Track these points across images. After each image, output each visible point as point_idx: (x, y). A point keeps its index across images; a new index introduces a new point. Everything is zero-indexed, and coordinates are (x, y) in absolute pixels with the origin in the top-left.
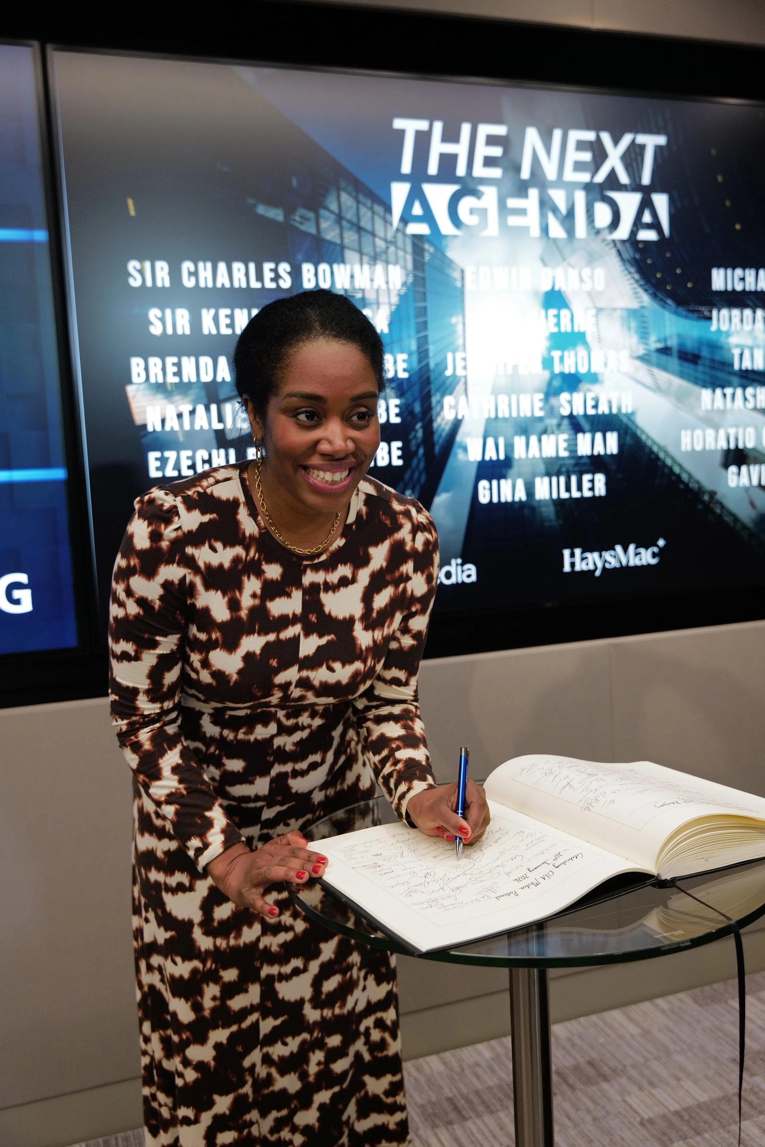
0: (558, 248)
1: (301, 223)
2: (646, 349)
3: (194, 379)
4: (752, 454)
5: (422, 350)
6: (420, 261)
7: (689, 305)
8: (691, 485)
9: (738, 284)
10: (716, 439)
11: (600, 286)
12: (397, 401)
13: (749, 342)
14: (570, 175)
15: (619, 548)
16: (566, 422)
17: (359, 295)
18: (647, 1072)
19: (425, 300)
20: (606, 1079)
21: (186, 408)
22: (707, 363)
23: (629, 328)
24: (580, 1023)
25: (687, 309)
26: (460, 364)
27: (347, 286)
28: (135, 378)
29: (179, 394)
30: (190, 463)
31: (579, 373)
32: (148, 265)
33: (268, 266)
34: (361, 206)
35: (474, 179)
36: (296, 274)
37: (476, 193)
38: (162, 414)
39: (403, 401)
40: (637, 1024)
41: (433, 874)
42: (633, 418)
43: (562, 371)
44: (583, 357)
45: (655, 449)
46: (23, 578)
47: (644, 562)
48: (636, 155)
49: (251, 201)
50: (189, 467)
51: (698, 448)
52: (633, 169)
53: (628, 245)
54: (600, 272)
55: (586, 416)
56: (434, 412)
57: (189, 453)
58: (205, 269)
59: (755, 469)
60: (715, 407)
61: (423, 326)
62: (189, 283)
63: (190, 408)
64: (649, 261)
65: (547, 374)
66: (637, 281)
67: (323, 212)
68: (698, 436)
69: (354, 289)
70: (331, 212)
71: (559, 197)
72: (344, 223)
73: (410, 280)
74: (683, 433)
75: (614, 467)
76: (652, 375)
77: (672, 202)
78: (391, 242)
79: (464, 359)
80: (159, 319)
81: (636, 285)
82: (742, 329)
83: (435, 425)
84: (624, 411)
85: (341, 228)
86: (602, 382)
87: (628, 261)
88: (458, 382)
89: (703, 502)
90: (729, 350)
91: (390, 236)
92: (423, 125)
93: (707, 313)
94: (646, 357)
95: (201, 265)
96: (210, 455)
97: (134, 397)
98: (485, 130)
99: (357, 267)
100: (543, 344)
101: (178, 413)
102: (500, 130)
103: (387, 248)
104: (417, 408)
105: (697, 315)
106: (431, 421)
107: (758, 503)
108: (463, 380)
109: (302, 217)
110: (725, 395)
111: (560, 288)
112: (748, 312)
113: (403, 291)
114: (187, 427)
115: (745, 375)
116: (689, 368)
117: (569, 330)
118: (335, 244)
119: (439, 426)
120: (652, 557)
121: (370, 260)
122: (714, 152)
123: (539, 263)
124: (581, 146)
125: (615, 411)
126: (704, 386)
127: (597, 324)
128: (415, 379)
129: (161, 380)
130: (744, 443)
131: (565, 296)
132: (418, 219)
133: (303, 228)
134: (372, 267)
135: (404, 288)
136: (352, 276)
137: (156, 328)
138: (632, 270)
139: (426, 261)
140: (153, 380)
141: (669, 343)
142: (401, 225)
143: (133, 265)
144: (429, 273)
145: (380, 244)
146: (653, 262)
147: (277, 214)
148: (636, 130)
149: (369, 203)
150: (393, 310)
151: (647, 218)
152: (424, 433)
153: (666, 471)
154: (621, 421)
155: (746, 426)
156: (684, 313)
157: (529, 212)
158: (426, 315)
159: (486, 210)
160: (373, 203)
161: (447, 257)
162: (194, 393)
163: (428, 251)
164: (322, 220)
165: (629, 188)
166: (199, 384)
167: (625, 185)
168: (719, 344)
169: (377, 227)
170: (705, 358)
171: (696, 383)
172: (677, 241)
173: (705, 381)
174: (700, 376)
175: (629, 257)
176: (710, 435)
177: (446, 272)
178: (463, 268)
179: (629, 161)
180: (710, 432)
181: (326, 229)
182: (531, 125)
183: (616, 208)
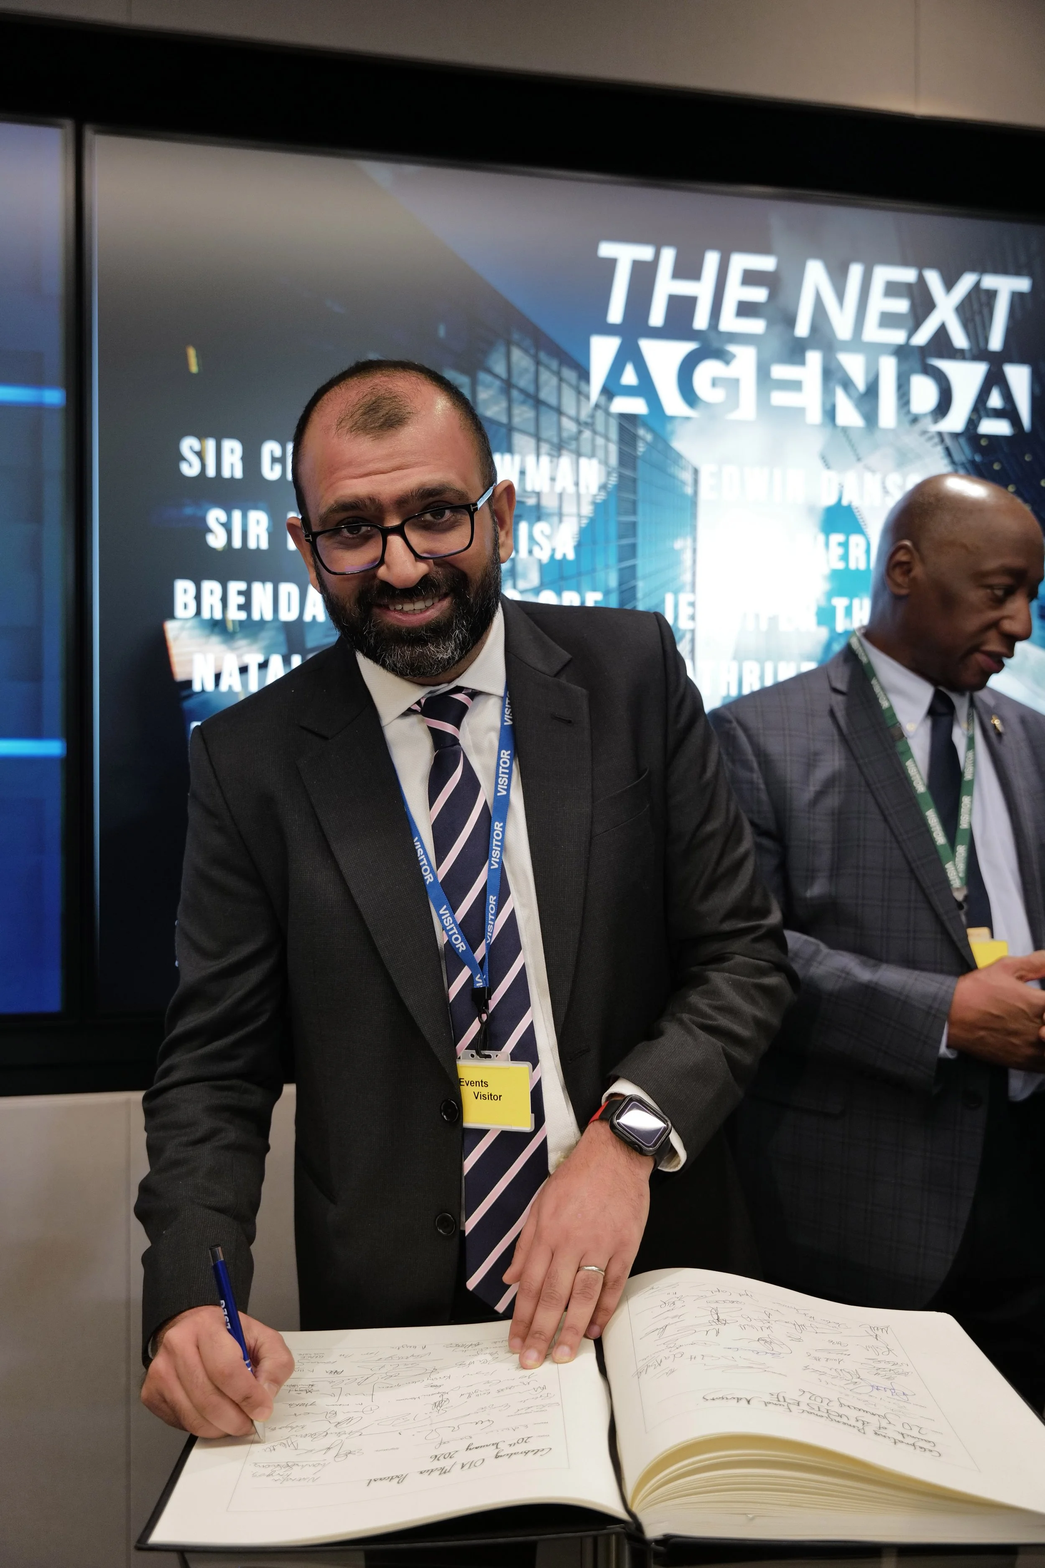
0: (850, 441)
3: (269, 616)
5: (625, 587)
6: (630, 453)
17: (531, 501)
19: (634, 512)
21: (253, 659)
26: (685, 611)
28: (179, 611)
29: (246, 637)
32: (211, 444)
34: (542, 369)
35: (720, 334)
37: (721, 355)
38: (216, 667)
48: (981, 305)
52: (975, 327)
53: (962, 441)
61: (630, 551)
62: (271, 473)
63: (261, 659)
64: (996, 467)
65: (823, 634)
67: (483, 376)
69: (525, 491)
70: (496, 376)
71: (854, 365)
72: (515, 393)
73: (613, 481)
77: (1036, 379)
78: (586, 424)
79: (693, 604)
80: (223, 525)
85: (510, 401)
87: (963, 465)
88: (682, 638)
91: (584, 415)
92: (645, 253)
97: (176, 638)
98: (740, 262)
99: (531, 459)
100: (819, 587)
101: (242, 665)
102: (766, 263)
103: (580, 432)
108: (688, 636)
111: (851, 502)
113: (602, 497)
114: (253, 685)
118: (499, 424)
121: (552, 449)
123: (819, 464)
124: (893, 289)
129: (218, 615)
131: (858, 513)
132: (630, 391)
134: (555, 460)
135: (603, 493)
136: (522, 473)
137: (216, 537)
139: (639, 454)
140: (206, 614)
142: (603, 400)
143: (188, 445)
144: (643, 471)
145: (569, 426)
146: (1003, 468)
148: (982, 269)
149: (554, 364)
150: (583, 525)
151: (995, 400)
157: (806, 386)
158: (634, 534)
159: (737, 381)
160: (561, 364)
161: (671, 448)
162: (267, 636)
163: (644, 440)
164: (480, 388)
165: (968, 355)
166: (276, 624)
167: (962, 350)
169: (565, 400)
172: (1042, 437)
175: (964, 460)
177: (669, 471)
178: (697, 466)
179: (969, 315)
181: (486, 401)
182: (815, 257)
183: (945, 385)
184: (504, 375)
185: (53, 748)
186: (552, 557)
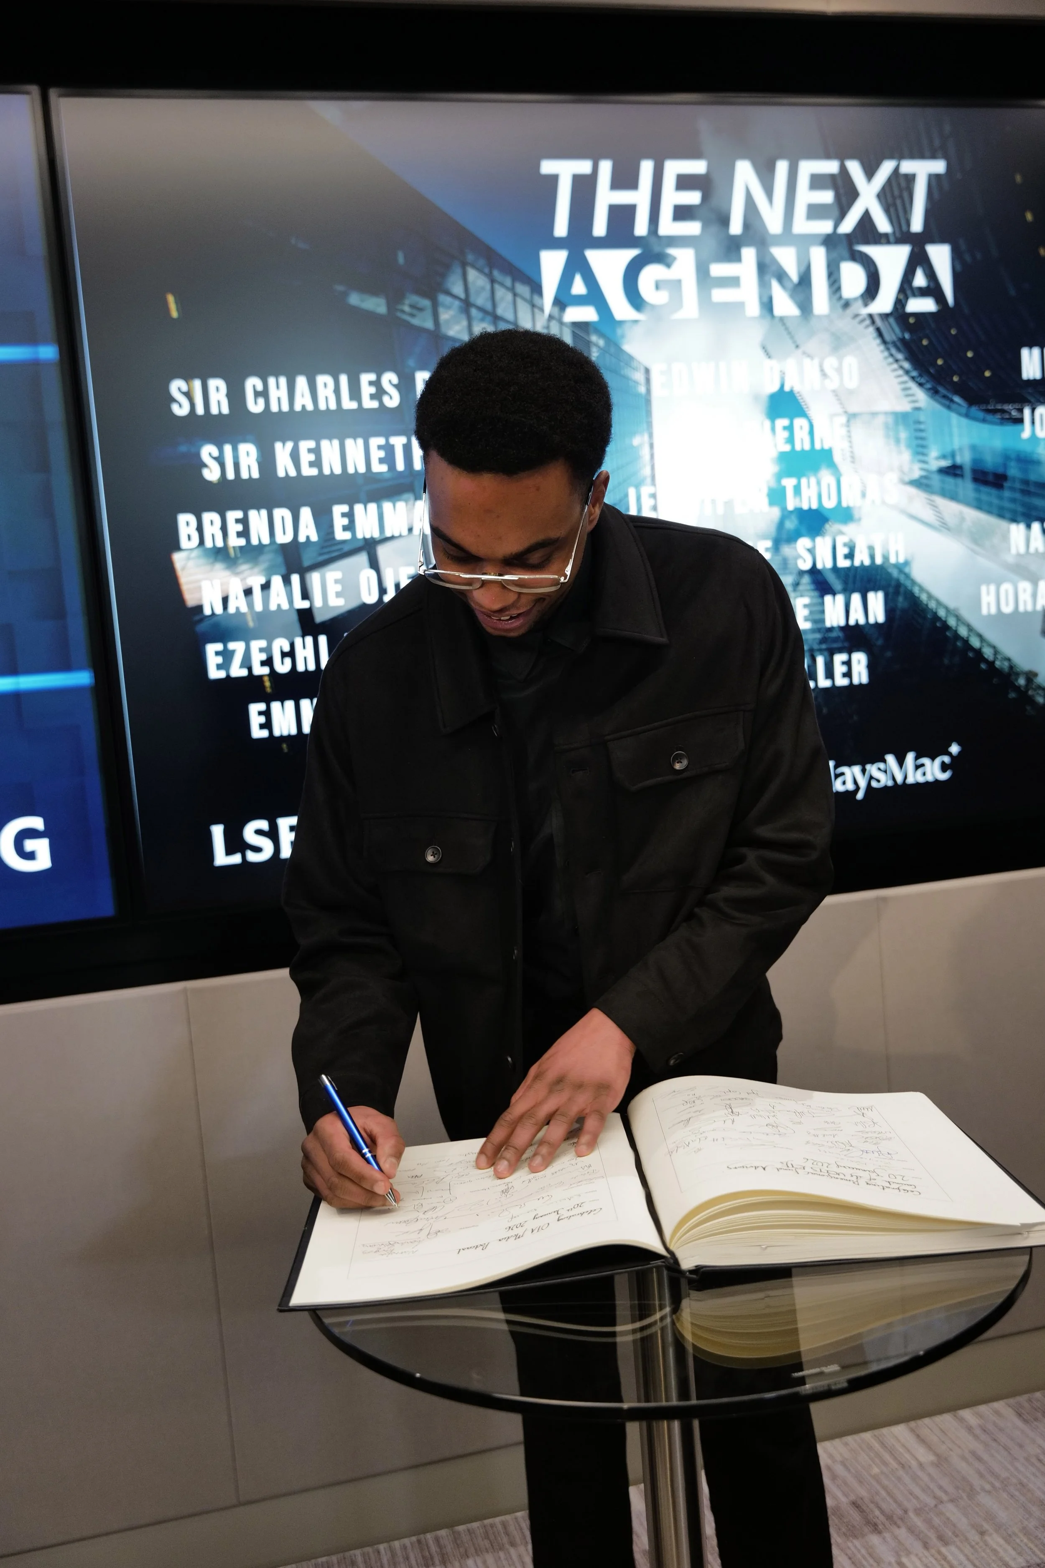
0: (787, 329)
1: (412, 315)
2: (922, 469)
3: (266, 540)
7: (987, 403)
8: (998, 664)
10: (1034, 597)
11: (851, 382)
15: (890, 759)
16: (806, 579)
18: (936, 1521)
20: (876, 1529)
21: (256, 581)
22: (1018, 485)
23: (898, 441)
24: (846, 1444)
25: (984, 408)
26: (647, 503)
28: (184, 543)
29: (246, 561)
30: (264, 657)
31: (825, 508)
32: (197, 384)
33: (366, 378)
34: (497, 286)
35: (660, 237)
36: (407, 387)
37: (662, 259)
38: (222, 591)
40: (929, 1447)
42: (907, 570)
43: (798, 506)
44: (829, 485)
45: (942, 613)
46: (37, 823)
47: (929, 778)
48: (901, 190)
49: (340, 288)
50: (263, 663)
51: (1007, 609)
52: (896, 210)
53: (892, 320)
54: (851, 362)
55: (835, 569)
57: (263, 643)
58: (278, 387)
60: (1032, 550)
62: (255, 406)
63: (263, 580)
64: (925, 342)
65: (776, 512)
66: (907, 372)
67: (442, 298)
68: (1007, 591)
70: (455, 297)
71: (786, 257)
72: (474, 311)
74: (984, 589)
75: (880, 642)
76: (934, 506)
77: (957, 256)
79: (654, 496)
80: (215, 458)
81: (906, 378)
84: (893, 560)
85: (469, 319)
86: (859, 520)
87: (894, 344)
89: (1017, 688)
92: (584, 167)
93: (1014, 413)
94: (925, 481)
96: (292, 645)
97: (183, 568)
98: (673, 168)
100: (770, 469)
101: (246, 587)
102: (698, 167)
105: (1000, 417)
109: (412, 306)
111: (792, 387)
114: (259, 607)
116: (989, 494)
117: (807, 447)
120: (941, 770)
122: (1018, 178)
123: (761, 353)
124: (817, 182)
125: (879, 561)
126: (1014, 520)
127: (850, 437)
129: (220, 543)
131: (799, 398)
132: (580, 301)
133: (415, 322)
137: (211, 471)
138: (900, 356)
140: (209, 544)
141: (959, 460)
142: (556, 310)
143: (177, 387)
146: (931, 342)
148: (900, 155)
149: (508, 281)
151: (920, 280)
153: (959, 644)
154: (889, 575)
156: (981, 415)
157: (743, 282)
159: (679, 282)
160: (514, 281)
161: (622, 351)
162: (266, 559)
163: (597, 345)
164: (441, 310)
165: (892, 239)
166: (274, 547)
167: (886, 235)
168: (1035, 457)
169: (521, 314)
170: (1014, 479)
171: (1001, 516)
172: (966, 311)
173: (1014, 512)
174: (1007, 505)
175: (894, 338)
176: (1025, 591)
177: (622, 372)
178: (648, 366)
179: (890, 200)
180: (1025, 586)
181: (447, 321)
182: (743, 157)
183: (872, 269)
184: (462, 296)
185: (83, 678)
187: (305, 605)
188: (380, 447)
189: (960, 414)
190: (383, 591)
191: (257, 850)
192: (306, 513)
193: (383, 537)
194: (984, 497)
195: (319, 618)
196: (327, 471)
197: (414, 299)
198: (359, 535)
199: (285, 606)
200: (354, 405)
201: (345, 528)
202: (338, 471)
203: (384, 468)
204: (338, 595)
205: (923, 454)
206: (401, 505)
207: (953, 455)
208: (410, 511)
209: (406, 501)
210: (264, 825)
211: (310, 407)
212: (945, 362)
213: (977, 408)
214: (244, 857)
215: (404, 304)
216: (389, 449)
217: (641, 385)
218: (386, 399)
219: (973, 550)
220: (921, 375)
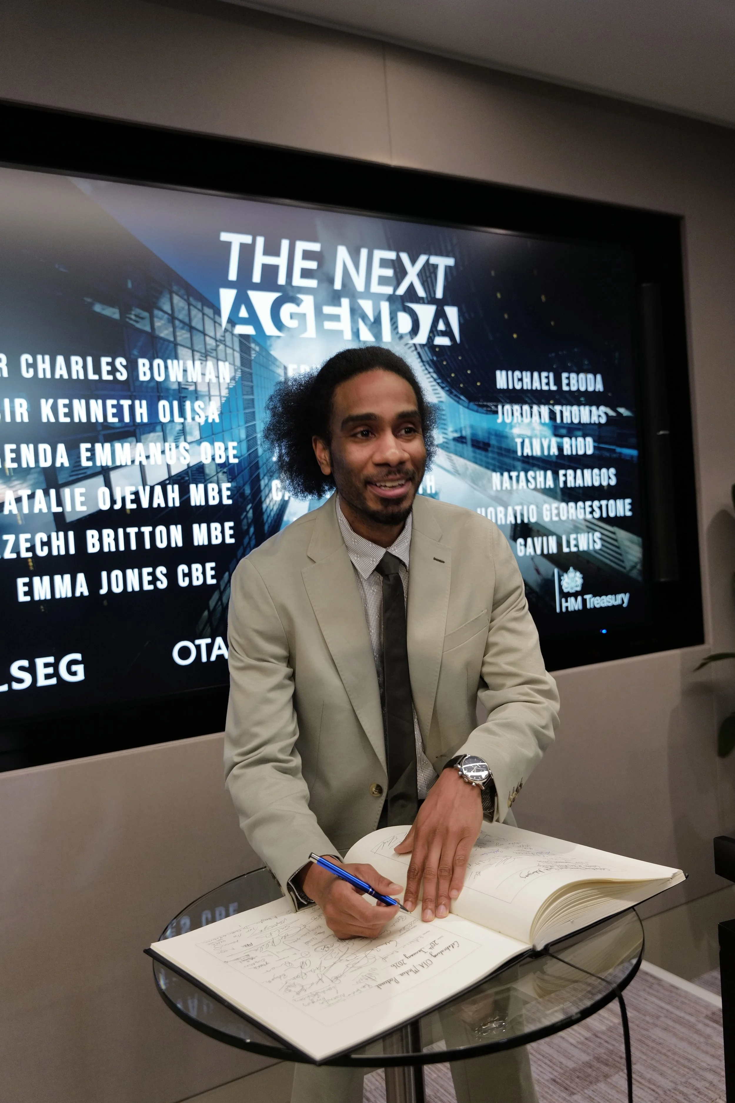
1: (137, 322)
2: (444, 438)
3: (32, 465)
4: (535, 528)
5: (250, 438)
6: (247, 358)
7: (479, 401)
9: (518, 384)
10: (506, 515)
12: (229, 485)
13: (529, 433)
14: (376, 288)
17: (192, 388)
19: (252, 394)
21: (24, 493)
22: (496, 450)
25: (477, 403)
27: (180, 379)
29: (18, 479)
30: (28, 545)
33: (105, 360)
34: (192, 308)
35: (293, 287)
36: (132, 367)
37: (294, 300)
39: (234, 484)
41: (308, 963)
48: (430, 273)
49: (89, 300)
50: (28, 550)
52: (428, 284)
53: (426, 348)
56: (263, 494)
57: (28, 536)
58: (44, 362)
59: (538, 541)
60: (504, 488)
61: (251, 417)
62: (28, 374)
63: (29, 492)
64: (445, 363)
66: (435, 380)
67: (156, 312)
68: (491, 512)
69: (187, 382)
70: (165, 312)
71: (367, 306)
72: (177, 322)
73: (238, 374)
76: (451, 460)
77: (461, 314)
78: (221, 341)
81: (434, 383)
82: (522, 421)
83: (264, 506)
84: (429, 491)
85: (174, 327)
87: (428, 362)
90: (513, 439)
91: (219, 335)
92: (247, 239)
93: (493, 408)
94: (445, 445)
95: (39, 357)
96: (49, 537)
98: (301, 246)
99: (189, 363)
101: (16, 497)
102: (315, 247)
103: (217, 346)
104: (248, 491)
105: (486, 409)
106: (260, 503)
107: (542, 570)
109: (136, 316)
110: (511, 478)
112: (526, 408)
113: (233, 384)
114: (26, 510)
115: (526, 460)
116: (480, 454)
118: (169, 341)
119: (267, 507)
121: (201, 356)
122: (493, 273)
124: (384, 263)
126: (494, 471)
128: (245, 464)
130: (529, 518)
132: (244, 322)
133: (138, 326)
134: (204, 363)
135: (233, 382)
136: (185, 371)
138: (431, 370)
139: (253, 358)
141: (464, 434)
142: (229, 325)
144: (255, 369)
145: (211, 342)
146: (447, 363)
147: (113, 313)
148: (430, 253)
149: (199, 306)
150: (223, 402)
151: (441, 327)
152: (254, 513)
155: (529, 505)
156: (475, 408)
157: (342, 318)
158: (253, 407)
159: (305, 315)
160: (203, 305)
161: (271, 355)
162: (32, 478)
163: (254, 350)
164: (155, 320)
165: (426, 301)
166: (38, 470)
167: (422, 298)
168: (505, 434)
169: (207, 327)
170: (494, 446)
171: (487, 468)
172: (467, 347)
173: (494, 465)
174: (490, 461)
175: (428, 359)
176: (501, 512)
177: (270, 368)
178: (286, 365)
179: (425, 279)
180: (501, 509)
181: (159, 327)
182: (342, 244)
183: (415, 318)
184: (170, 312)
186: (206, 421)
187: (60, 510)
188: (113, 406)
189: (464, 406)
190: (113, 502)
191: (20, 681)
192: (61, 448)
193: (114, 466)
194: (478, 456)
195: (69, 519)
196: (76, 420)
197: (138, 311)
198: (98, 464)
199: (45, 510)
200: (96, 377)
201: (88, 459)
202: (84, 420)
203: (116, 420)
204: (82, 504)
205: (445, 429)
206: (127, 445)
207: (461, 431)
208: (133, 449)
209: (130, 443)
210: (25, 663)
211: (66, 376)
212: (456, 375)
213: (473, 403)
214: (10, 686)
215: (131, 314)
216: (120, 408)
217: (281, 376)
218: (118, 375)
219: (472, 487)
220: (442, 382)
